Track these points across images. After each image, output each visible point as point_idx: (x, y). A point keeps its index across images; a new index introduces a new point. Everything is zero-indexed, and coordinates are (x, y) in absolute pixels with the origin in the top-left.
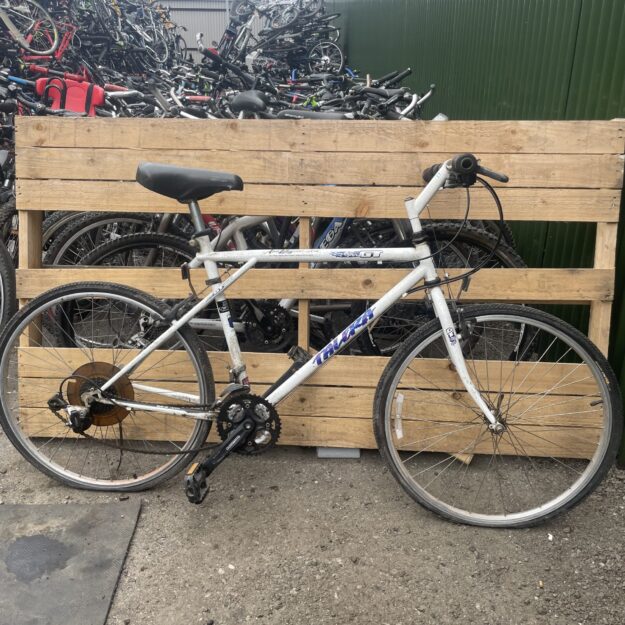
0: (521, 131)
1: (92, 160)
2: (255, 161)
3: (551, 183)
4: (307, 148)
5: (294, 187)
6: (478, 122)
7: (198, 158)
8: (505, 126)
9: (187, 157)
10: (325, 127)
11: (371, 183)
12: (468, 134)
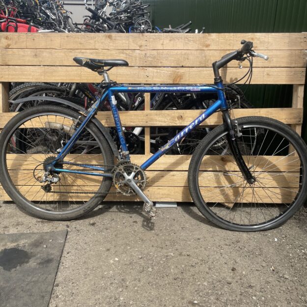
0: (256, 38)
1: (36, 55)
3: (272, 65)
5: (142, 68)
7: (91, 53)
8: (248, 36)
9: (86, 53)
10: (157, 37)
11: (181, 66)
12: (230, 40)
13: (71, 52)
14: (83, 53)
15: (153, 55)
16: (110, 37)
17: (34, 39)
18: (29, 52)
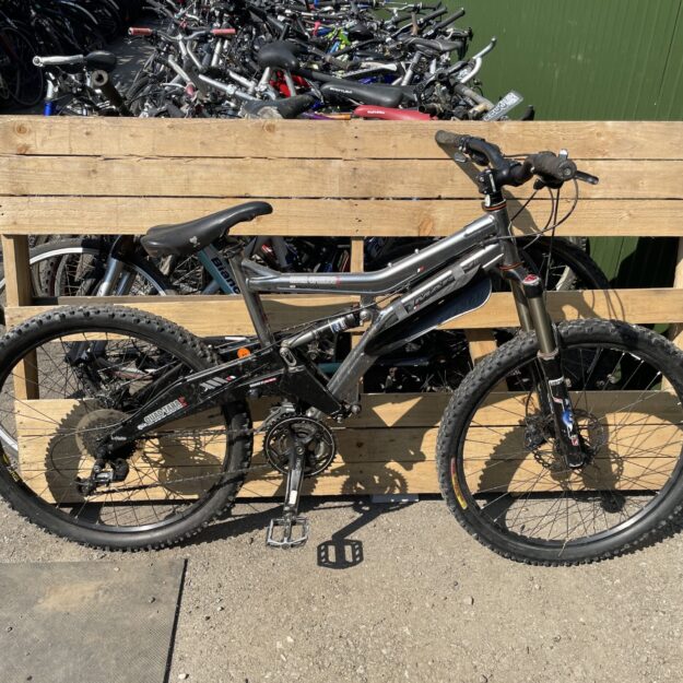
0: (608, 133)
1: (94, 171)
2: (299, 171)
3: (640, 194)
4: (360, 155)
5: (347, 201)
6: (559, 122)
7: (229, 168)
8: (589, 128)
9: (214, 166)
10: (381, 129)
11: (436, 196)
12: (548, 137)
13: (180, 164)
14: (208, 166)
15: (372, 172)
16: (271, 128)
17: (87, 134)
18: (76, 164)
